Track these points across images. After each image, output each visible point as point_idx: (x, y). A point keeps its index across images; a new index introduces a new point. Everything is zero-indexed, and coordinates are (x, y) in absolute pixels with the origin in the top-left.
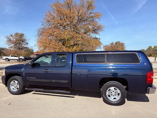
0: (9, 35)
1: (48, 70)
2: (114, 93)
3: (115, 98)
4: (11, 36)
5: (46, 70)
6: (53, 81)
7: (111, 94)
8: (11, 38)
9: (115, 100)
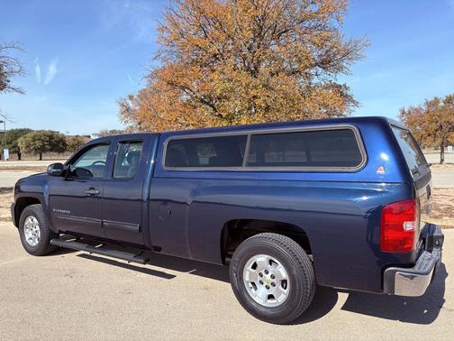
0: (125, 96)
1: (94, 189)
2: (268, 276)
3: (271, 297)
4: (131, 97)
6: (106, 223)
7: (259, 278)
8: (131, 104)
9: (271, 303)
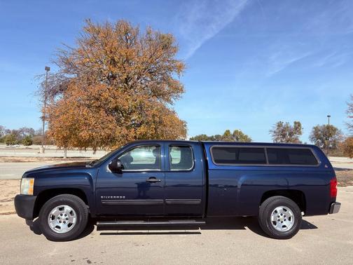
1: (155, 178)
2: (282, 217)
3: (284, 226)
5: (150, 178)
6: (169, 201)
9: (285, 230)
